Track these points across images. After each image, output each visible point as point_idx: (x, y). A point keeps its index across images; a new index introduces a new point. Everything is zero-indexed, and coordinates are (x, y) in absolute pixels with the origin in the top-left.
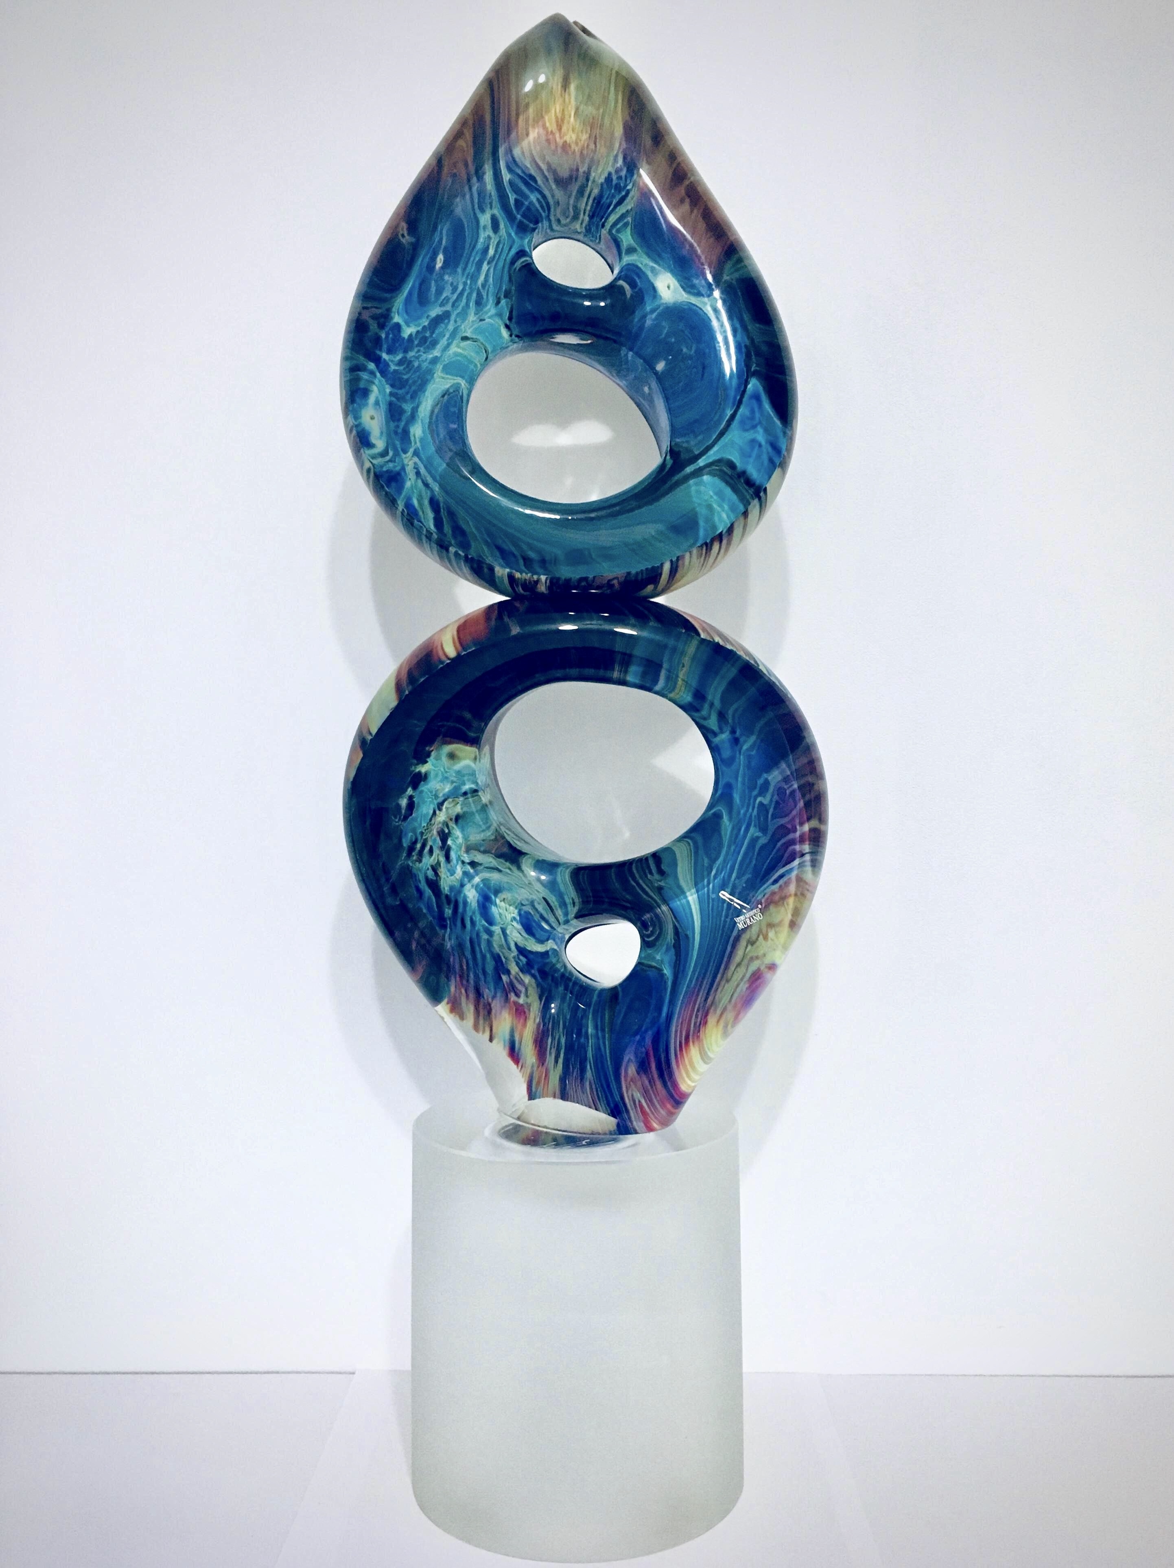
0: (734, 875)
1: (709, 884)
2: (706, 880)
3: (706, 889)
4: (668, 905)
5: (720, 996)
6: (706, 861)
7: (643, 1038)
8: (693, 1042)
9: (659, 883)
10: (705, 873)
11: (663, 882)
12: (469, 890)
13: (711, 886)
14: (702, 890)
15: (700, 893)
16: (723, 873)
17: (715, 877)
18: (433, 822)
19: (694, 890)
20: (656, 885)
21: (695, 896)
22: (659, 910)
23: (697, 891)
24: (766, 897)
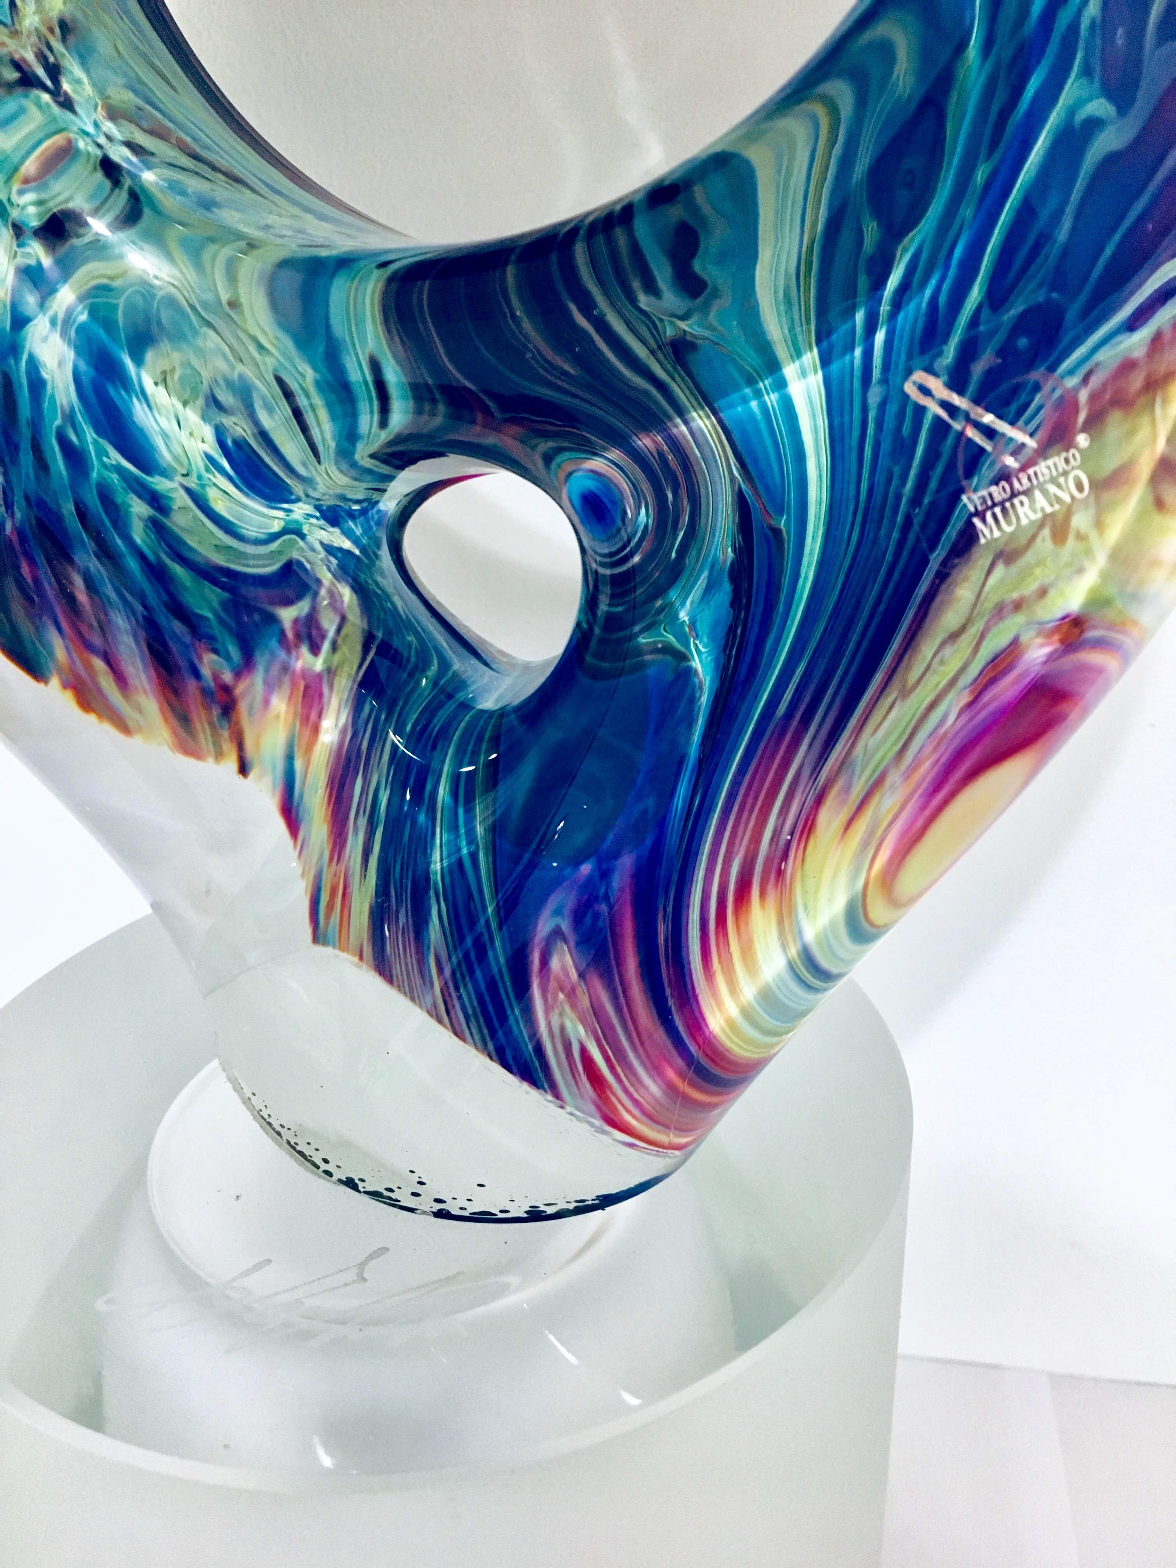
0: (975, 294)
1: (871, 329)
2: (860, 316)
3: (858, 352)
4: (715, 413)
5: (870, 743)
6: (871, 231)
7: (604, 874)
8: (763, 894)
9: (683, 325)
10: (863, 282)
11: (695, 318)
12: (45, 339)
13: (880, 337)
14: (844, 354)
15: (835, 367)
16: (933, 282)
17: (898, 303)
19: (811, 357)
20: (670, 332)
21: (816, 380)
22: (683, 428)
23: (825, 361)
24: (1095, 381)
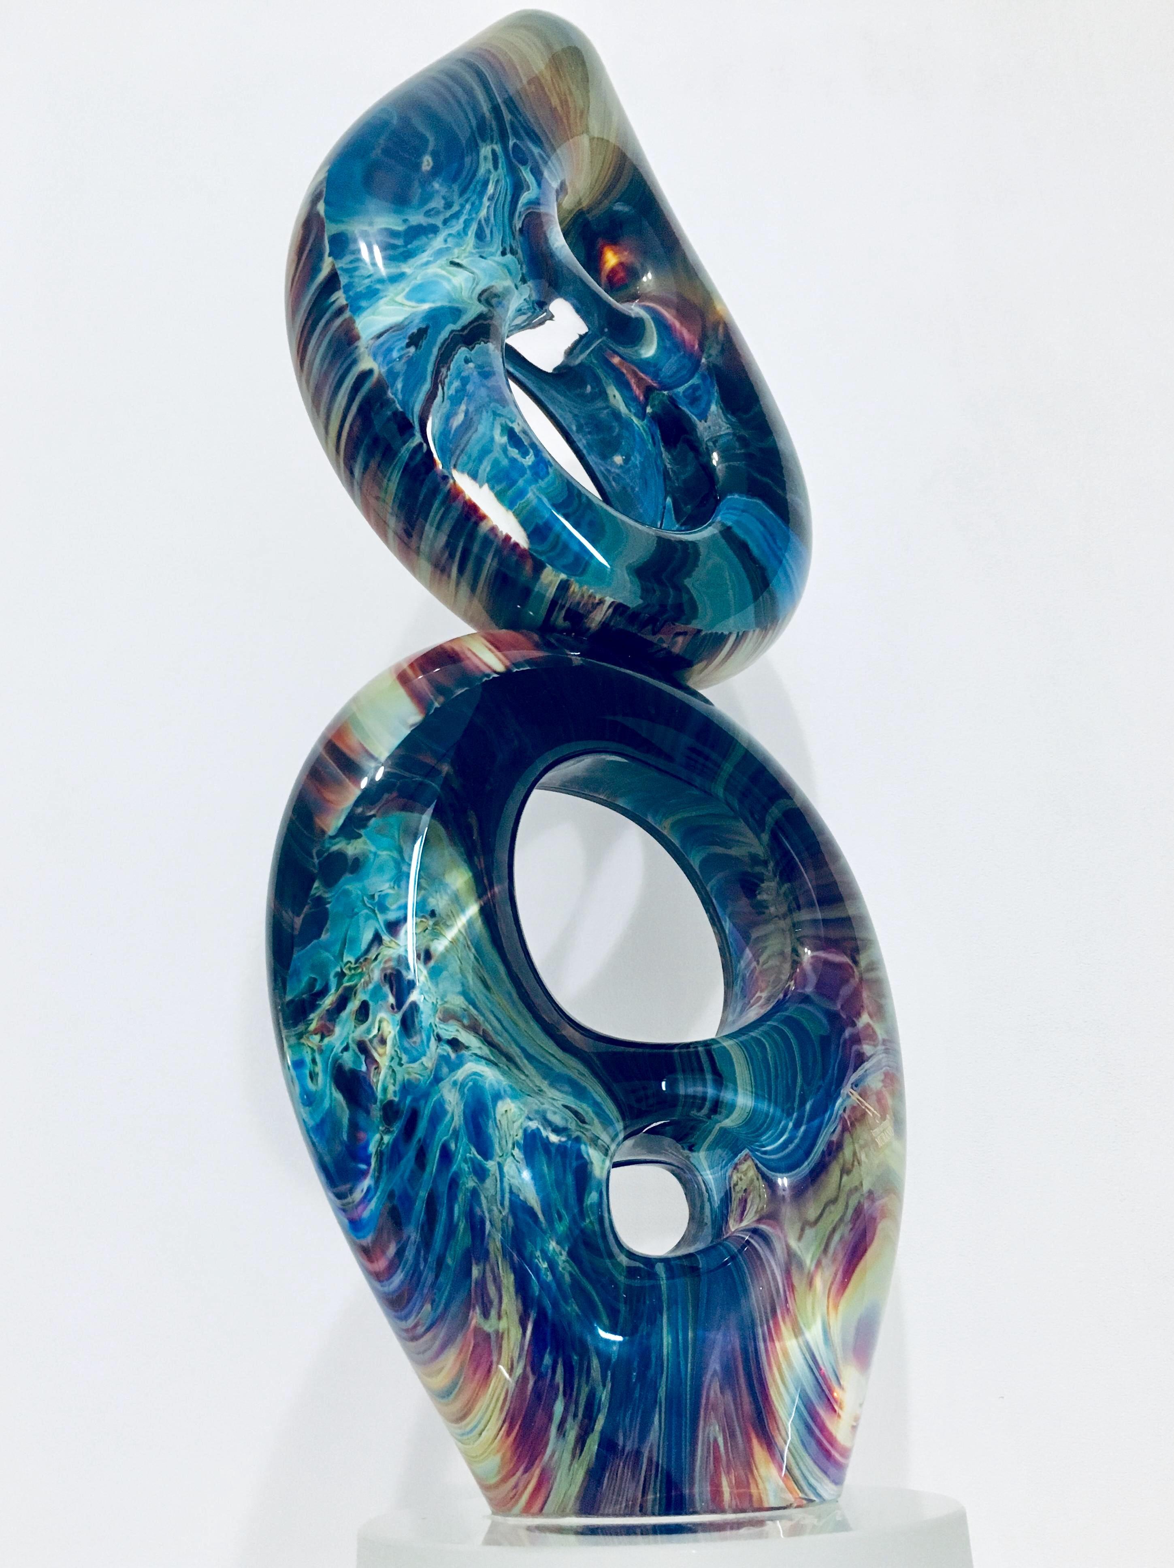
18: (372, 955)
